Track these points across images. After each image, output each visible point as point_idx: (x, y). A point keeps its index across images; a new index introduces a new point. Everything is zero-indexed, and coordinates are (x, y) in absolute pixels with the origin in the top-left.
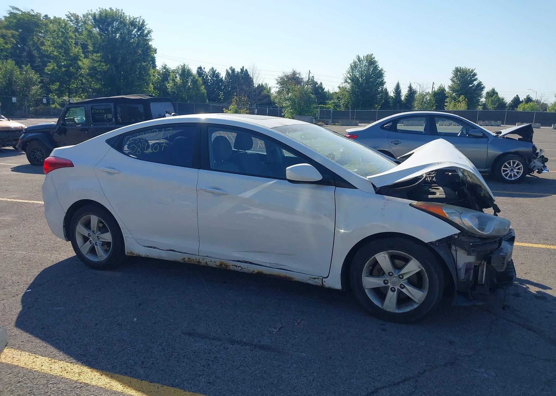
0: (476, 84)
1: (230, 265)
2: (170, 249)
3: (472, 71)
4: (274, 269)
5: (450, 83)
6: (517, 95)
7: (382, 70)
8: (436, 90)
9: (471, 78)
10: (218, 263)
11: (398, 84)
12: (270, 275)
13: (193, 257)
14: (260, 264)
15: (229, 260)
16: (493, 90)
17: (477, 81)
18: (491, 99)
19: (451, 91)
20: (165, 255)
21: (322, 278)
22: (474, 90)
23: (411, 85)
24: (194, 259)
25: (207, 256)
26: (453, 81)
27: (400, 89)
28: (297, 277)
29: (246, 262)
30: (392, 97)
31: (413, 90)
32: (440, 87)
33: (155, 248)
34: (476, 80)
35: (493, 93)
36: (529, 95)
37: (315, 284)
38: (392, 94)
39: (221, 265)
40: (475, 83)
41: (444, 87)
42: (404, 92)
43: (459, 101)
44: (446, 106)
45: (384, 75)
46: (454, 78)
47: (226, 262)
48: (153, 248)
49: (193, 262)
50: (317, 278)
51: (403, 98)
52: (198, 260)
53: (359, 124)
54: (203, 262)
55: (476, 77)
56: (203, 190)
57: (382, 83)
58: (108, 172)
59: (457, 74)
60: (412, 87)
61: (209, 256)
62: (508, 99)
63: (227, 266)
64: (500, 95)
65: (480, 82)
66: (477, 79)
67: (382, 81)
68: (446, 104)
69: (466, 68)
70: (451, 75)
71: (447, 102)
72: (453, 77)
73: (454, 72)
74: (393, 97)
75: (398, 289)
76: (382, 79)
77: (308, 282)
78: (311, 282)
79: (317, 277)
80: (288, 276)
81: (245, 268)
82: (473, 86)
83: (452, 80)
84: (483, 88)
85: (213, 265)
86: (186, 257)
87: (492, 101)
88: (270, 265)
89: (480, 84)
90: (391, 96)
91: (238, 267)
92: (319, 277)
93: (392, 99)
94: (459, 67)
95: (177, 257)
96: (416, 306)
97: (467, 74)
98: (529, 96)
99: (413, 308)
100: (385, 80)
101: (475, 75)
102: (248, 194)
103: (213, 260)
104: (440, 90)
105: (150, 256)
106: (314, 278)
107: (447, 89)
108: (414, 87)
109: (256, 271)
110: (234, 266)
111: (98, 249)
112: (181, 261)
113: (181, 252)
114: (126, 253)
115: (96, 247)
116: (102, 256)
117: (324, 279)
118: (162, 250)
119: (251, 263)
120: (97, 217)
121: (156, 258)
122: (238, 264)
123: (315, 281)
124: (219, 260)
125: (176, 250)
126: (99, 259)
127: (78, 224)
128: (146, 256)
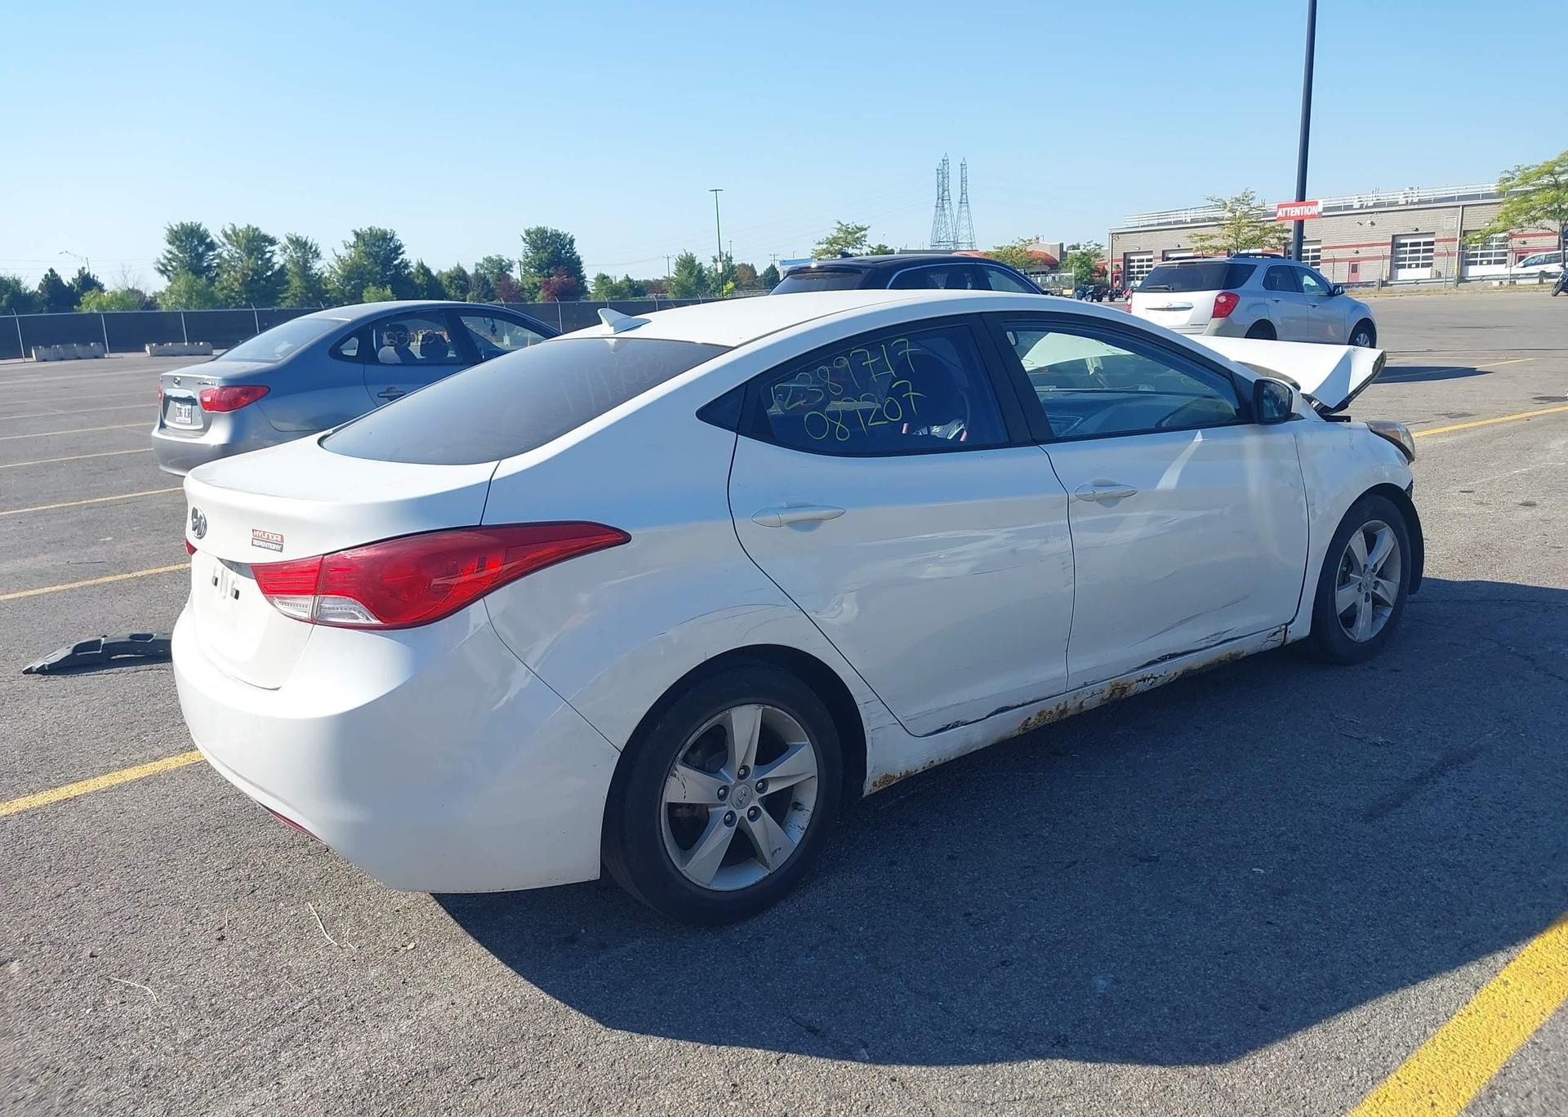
1: (1131, 683)
2: (996, 708)
4: (1214, 648)
10: (1107, 692)
12: (1204, 667)
13: (1050, 706)
14: (1191, 649)
15: (1132, 671)
20: (978, 736)
21: (1284, 627)
24: (1054, 708)
25: (1086, 685)
28: (1247, 646)
29: (1163, 659)
33: (957, 726)
36: (83, 268)
37: (1274, 645)
39: (1113, 692)
47: (1121, 680)
48: (953, 727)
49: (1049, 719)
50: (1277, 632)
52: (1061, 707)
54: (1072, 706)
56: (1084, 498)
61: (1089, 680)
62: (32, 283)
63: (1124, 689)
75: (1372, 592)
77: (1264, 648)
78: (1270, 645)
79: (1277, 629)
80: (1234, 651)
81: (1162, 676)
85: (1091, 703)
86: (1032, 712)
88: (1207, 642)
91: (1149, 679)
92: (1280, 626)
95: (1009, 725)
96: (1388, 612)
98: (85, 272)
99: (1386, 619)
102: (1170, 479)
103: (1096, 687)
105: (936, 762)
106: (1275, 634)
109: (1180, 672)
110: (1140, 681)
111: (763, 829)
112: (1016, 733)
113: (1023, 705)
114: (868, 788)
115: (756, 827)
116: (780, 849)
117: (1289, 627)
118: (977, 721)
119: (1174, 654)
120: (756, 706)
121: (953, 758)
122: (1148, 672)
123: (1275, 638)
124: (1111, 680)
125: (1010, 705)
126: (768, 867)
127: (676, 772)
128: (927, 766)
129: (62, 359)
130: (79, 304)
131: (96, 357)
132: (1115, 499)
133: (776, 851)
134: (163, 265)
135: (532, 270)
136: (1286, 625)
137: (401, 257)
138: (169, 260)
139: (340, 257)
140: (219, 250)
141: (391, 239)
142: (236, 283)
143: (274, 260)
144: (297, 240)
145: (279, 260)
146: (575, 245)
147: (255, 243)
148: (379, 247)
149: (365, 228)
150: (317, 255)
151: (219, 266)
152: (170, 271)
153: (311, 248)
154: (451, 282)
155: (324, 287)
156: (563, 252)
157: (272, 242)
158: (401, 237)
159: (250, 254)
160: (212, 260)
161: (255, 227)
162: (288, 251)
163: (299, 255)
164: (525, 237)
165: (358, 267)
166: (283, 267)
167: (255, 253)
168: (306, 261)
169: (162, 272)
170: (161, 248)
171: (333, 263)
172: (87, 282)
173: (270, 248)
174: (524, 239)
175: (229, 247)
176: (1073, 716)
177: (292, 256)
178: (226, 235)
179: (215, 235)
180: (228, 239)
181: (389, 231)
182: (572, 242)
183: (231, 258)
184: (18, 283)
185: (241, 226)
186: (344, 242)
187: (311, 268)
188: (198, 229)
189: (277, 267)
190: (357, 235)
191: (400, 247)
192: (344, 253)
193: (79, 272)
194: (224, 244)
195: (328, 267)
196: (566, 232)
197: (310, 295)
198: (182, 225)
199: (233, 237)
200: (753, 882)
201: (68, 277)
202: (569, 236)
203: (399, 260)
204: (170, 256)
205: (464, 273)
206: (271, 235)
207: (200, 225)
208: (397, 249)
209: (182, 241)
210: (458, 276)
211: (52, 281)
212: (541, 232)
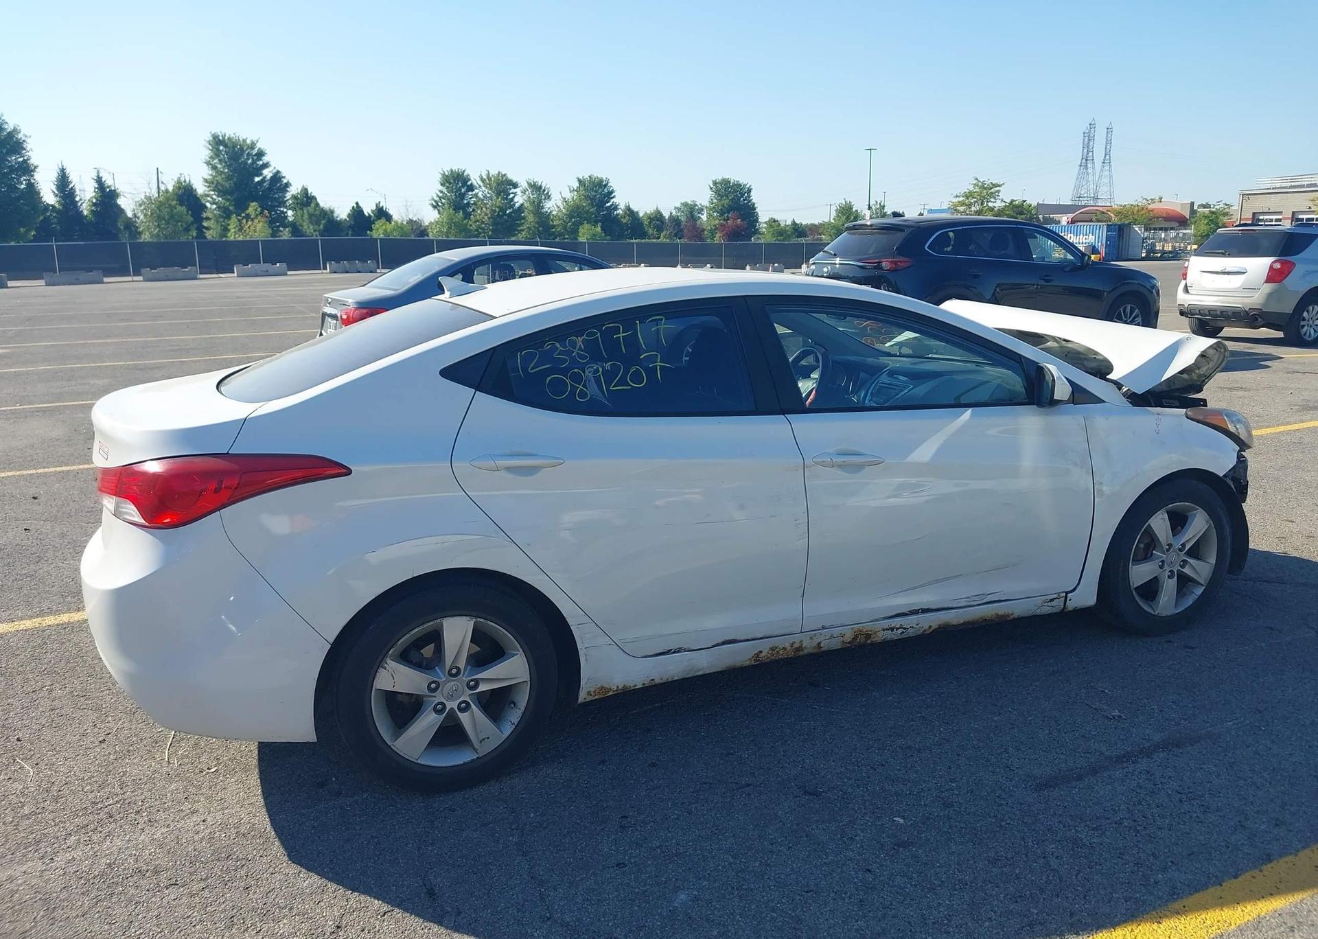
0: (268, 177)
1: (877, 630)
2: (723, 640)
3: (253, 146)
4: (976, 607)
5: (206, 172)
6: (357, 203)
7: (15, 131)
8: (171, 189)
9: (254, 162)
10: (848, 637)
11: (63, 170)
12: (964, 623)
13: (785, 643)
14: (946, 606)
15: (877, 620)
16: (305, 191)
17: (270, 169)
18: (308, 211)
19: (213, 191)
20: (704, 663)
21: (1064, 594)
22: (270, 189)
23: (101, 175)
24: (787, 645)
25: (823, 628)
26: (214, 168)
27: (70, 187)
28: (1018, 609)
29: (915, 612)
30: (52, 206)
31: (109, 187)
32: (179, 182)
33: (678, 652)
34: (266, 166)
35: (306, 200)
36: (379, 202)
37: (1051, 610)
38: (49, 197)
39: (855, 637)
40: (267, 173)
41: (189, 181)
42: (86, 193)
43: (248, 217)
44: (207, 228)
45: (28, 146)
46: (214, 159)
47: (867, 627)
48: (674, 652)
49: (782, 655)
50: (1055, 599)
51: (85, 209)
52: (796, 646)
53: (10, 283)
54: (809, 645)
55: (265, 159)
56: (823, 464)
57: (26, 169)
58: (509, 469)
59: (218, 150)
60: (103, 180)
61: (827, 624)
62: (342, 213)
63: (868, 636)
64: (324, 202)
65: (278, 172)
66: (268, 163)
67: (25, 161)
68: (205, 224)
69: (237, 135)
70: (206, 153)
71: (208, 219)
72: (211, 157)
73: (210, 144)
74: (57, 205)
75: (1178, 570)
76: (23, 157)
77: (1039, 612)
78: (1046, 610)
79: (1056, 596)
80: (1001, 612)
81: (913, 627)
82: (263, 180)
83: (208, 163)
84: (288, 185)
85: (835, 644)
86: (764, 647)
87: (311, 216)
88: (969, 601)
89: (277, 177)
90: (50, 203)
91: (897, 629)
92: (1059, 593)
93: (52, 211)
94: (219, 134)
95: (741, 655)
96: (1199, 591)
97: (242, 149)
98: (381, 206)
99: (1196, 597)
100: (33, 161)
101: (261, 154)
102: (925, 453)
103: (836, 631)
104: (179, 188)
105: (657, 681)
106: (1052, 600)
107: (200, 188)
108: (108, 181)
109: (935, 626)
110: (887, 629)
111: (473, 721)
112: (748, 663)
113: (753, 640)
114: (582, 696)
115: (464, 718)
116: (488, 738)
117: (1069, 595)
118: (701, 649)
119: (928, 609)
120: (468, 618)
121: (676, 678)
122: (897, 622)
123: (1053, 603)
124: (853, 626)
125: (738, 638)
126: (476, 750)
127: (386, 665)
128: (647, 682)
129: (347, 272)
130: (371, 230)
131: (371, 272)
132: (859, 467)
133: (484, 739)
134: (436, 202)
135: (715, 214)
136: (1067, 593)
137: (612, 200)
138: (440, 198)
139: (565, 199)
140: (476, 191)
141: (606, 186)
142: (486, 218)
143: (516, 200)
144: (535, 184)
145: (519, 200)
146: (752, 194)
147: (503, 186)
148: (596, 192)
149: (586, 176)
150: (548, 197)
151: (475, 204)
152: (440, 206)
153: (544, 191)
154: (650, 223)
155: (551, 222)
156: (742, 199)
157: (515, 186)
158: (613, 184)
159: (498, 194)
160: (471, 198)
161: (503, 173)
162: (527, 193)
163: (535, 196)
164: (712, 186)
165: (578, 207)
166: (522, 204)
167: (502, 194)
168: (540, 202)
169: (435, 207)
170: (434, 188)
171: (560, 204)
172: (382, 213)
173: (513, 190)
174: (711, 188)
175: (484, 188)
176: (810, 655)
177: (529, 197)
178: (483, 180)
179: (475, 179)
180: (483, 182)
181: (605, 179)
182: (749, 191)
183: (484, 197)
184: (332, 212)
185: (494, 172)
186: (569, 186)
187: (543, 207)
188: (463, 174)
189: (517, 205)
190: (580, 181)
191: (612, 192)
192: (568, 196)
193: (377, 205)
194: (480, 186)
195: (556, 207)
196: (745, 183)
197: (541, 229)
198: (452, 170)
199: (487, 181)
200: (462, 762)
201: (368, 209)
202: (748, 186)
203: (611, 203)
204: (441, 195)
205: (661, 215)
206: (515, 180)
207: (464, 171)
208: (610, 195)
209: (450, 183)
210: (656, 217)
211: (357, 212)
212: (726, 182)
